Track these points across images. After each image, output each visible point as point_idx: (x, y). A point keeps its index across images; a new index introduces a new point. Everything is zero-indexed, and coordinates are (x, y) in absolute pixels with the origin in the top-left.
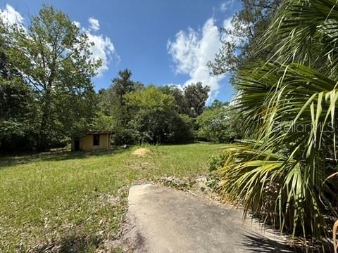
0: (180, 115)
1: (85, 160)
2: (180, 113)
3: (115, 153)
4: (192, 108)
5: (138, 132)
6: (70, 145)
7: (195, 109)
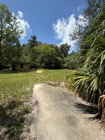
0: (57, 57)
1: (17, 74)
2: (57, 56)
3: (30, 72)
4: (63, 55)
5: (39, 64)
6: (11, 68)
7: (64, 55)
